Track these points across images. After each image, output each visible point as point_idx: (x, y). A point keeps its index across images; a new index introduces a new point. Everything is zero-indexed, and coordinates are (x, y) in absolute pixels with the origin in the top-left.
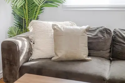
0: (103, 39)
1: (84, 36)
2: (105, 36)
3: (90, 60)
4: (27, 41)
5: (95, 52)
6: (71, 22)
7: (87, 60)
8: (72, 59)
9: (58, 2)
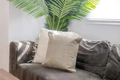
0: (98, 53)
1: (72, 46)
2: (101, 50)
3: (75, 72)
4: (30, 45)
5: (89, 66)
6: (75, 33)
7: (70, 71)
8: (56, 67)
9: (82, 16)
